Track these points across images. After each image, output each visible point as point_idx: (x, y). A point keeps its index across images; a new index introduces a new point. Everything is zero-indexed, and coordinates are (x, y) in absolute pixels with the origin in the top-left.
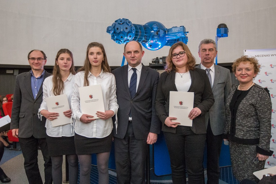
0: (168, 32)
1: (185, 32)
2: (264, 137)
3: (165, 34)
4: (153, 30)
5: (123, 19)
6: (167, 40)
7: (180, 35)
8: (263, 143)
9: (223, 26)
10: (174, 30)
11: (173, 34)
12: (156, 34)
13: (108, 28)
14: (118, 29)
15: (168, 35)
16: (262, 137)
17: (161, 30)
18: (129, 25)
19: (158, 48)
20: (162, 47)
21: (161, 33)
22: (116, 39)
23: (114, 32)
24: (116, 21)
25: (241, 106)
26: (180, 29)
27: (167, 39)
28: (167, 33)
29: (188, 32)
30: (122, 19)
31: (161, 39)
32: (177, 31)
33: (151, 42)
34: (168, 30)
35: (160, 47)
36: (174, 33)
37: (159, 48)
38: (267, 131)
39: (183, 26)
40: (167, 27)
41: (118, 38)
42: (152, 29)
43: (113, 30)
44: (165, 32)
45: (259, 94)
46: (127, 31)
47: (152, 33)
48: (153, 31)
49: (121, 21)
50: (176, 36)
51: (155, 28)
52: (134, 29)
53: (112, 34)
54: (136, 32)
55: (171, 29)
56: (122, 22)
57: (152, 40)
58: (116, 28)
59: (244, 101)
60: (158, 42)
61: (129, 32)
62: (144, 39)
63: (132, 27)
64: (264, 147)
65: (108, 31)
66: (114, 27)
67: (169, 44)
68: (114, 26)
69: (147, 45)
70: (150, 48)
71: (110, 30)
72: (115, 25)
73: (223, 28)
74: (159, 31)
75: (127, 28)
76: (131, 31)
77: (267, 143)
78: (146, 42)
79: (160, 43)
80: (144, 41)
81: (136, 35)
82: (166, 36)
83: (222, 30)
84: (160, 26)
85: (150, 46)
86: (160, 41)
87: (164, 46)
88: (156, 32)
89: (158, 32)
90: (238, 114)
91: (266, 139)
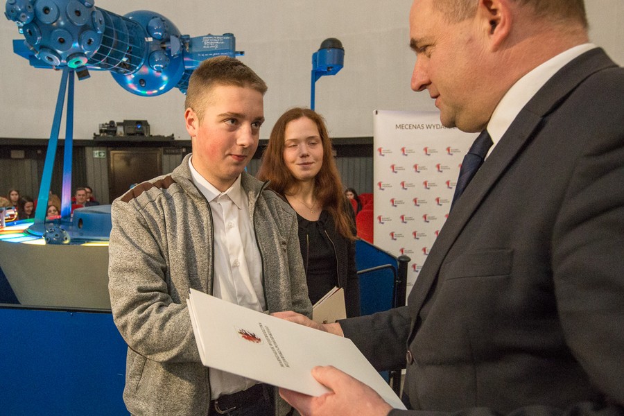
0: (190, 46)
1: (237, 52)
3: (183, 51)
4: (151, 36)
10: (209, 44)
11: (202, 52)
12: (160, 48)
14: (47, 10)
15: (189, 54)
17: (173, 38)
18: (86, 4)
19: (155, 91)
20: (168, 89)
21: (175, 47)
22: (41, 47)
26: (224, 40)
27: (186, 67)
28: (188, 49)
32: (216, 48)
33: (144, 70)
34: (192, 42)
35: (162, 88)
36: (207, 52)
37: (160, 93)
39: (232, 35)
41: (47, 43)
42: (149, 32)
44: (184, 44)
46: (79, 22)
47: (148, 43)
48: (150, 39)
51: (157, 30)
52: (100, 21)
54: (107, 32)
55: (201, 38)
57: (149, 63)
61: (85, 28)
62: (126, 60)
63: (93, 12)
69: (130, 78)
70: (136, 89)
74: (168, 40)
75: (78, 13)
76: (91, 25)
78: (131, 68)
79: (165, 78)
80: (123, 65)
81: (106, 41)
82: (185, 59)
84: (170, 27)
85: (139, 81)
87: (174, 88)
88: (158, 42)
89: (163, 42)
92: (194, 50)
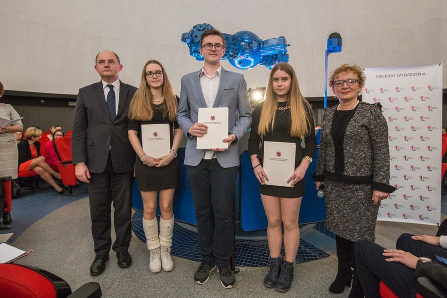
0: (263, 44)
1: (286, 45)
2: (382, 167)
3: (259, 48)
5: (204, 24)
6: (262, 56)
7: (279, 49)
8: (381, 175)
9: (336, 36)
10: (271, 43)
11: (269, 47)
12: (248, 47)
13: (184, 35)
14: (196, 36)
15: (263, 48)
16: (380, 168)
17: (253, 42)
20: (254, 65)
21: (255, 46)
22: (195, 51)
23: (192, 41)
24: (194, 27)
25: (349, 129)
26: (279, 40)
27: (262, 54)
28: (262, 46)
29: (289, 45)
30: (202, 23)
31: (254, 54)
32: (275, 44)
33: (240, 57)
34: (264, 43)
35: (252, 65)
36: (272, 46)
37: (251, 67)
38: (386, 159)
39: (284, 37)
40: (262, 37)
41: (197, 50)
42: (243, 40)
43: (190, 37)
44: (260, 44)
45: (371, 112)
47: (242, 45)
48: (243, 43)
49: (201, 27)
50: (274, 49)
51: (247, 39)
53: (188, 44)
55: (268, 40)
56: (203, 28)
57: (242, 55)
58: (194, 36)
59: (352, 123)
60: (249, 58)
62: (232, 53)
64: (384, 181)
65: (184, 39)
66: (192, 35)
67: (264, 62)
68: (192, 33)
69: (236, 61)
70: (240, 67)
71: (186, 38)
72: (193, 31)
73: (336, 39)
74: (252, 43)
77: (386, 175)
78: (235, 57)
79: (252, 60)
80: (231, 56)
82: (261, 51)
83: (335, 40)
84: (253, 37)
85: (240, 62)
86: (252, 57)
87: (258, 65)
88: (247, 44)
89: (250, 44)
90: (346, 141)
91: (386, 170)
92: (265, 46)
